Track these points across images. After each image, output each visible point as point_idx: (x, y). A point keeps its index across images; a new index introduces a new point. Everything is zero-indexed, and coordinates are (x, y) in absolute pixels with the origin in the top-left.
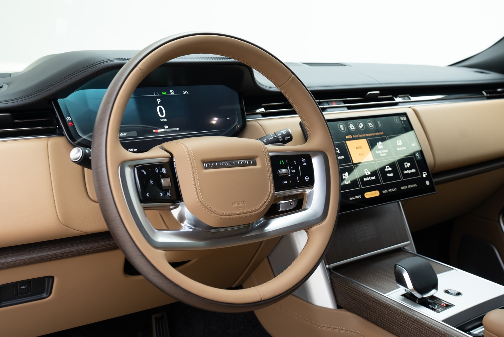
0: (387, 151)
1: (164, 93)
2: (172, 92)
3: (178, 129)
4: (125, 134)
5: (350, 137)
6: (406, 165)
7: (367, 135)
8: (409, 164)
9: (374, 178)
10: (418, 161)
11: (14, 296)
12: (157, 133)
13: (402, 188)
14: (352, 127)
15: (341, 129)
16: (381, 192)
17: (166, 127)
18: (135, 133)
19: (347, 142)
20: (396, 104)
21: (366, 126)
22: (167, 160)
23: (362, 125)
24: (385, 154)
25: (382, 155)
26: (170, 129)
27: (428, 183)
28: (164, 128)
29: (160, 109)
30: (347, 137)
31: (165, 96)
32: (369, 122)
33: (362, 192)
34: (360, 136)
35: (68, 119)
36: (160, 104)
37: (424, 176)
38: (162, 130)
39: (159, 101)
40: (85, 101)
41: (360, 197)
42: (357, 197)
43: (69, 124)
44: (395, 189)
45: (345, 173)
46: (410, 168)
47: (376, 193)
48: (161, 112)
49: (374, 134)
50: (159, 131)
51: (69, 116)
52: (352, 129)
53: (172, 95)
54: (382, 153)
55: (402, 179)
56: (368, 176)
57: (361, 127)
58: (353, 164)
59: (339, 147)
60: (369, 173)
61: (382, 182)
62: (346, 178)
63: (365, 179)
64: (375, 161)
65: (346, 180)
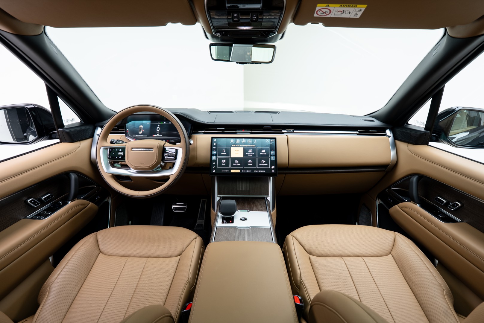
0: (253, 154)
1: (162, 123)
2: (165, 123)
3: (162, 136)
4: (143, 136)
5: (235, 145)
6: (263, 161)
7: (245, 146)
8: (265, 161)
9: (240, 164)
10: (271, 161)
12: (154, 136)
13: (255, 171)
15: (231, 142)
16: (241, 171)
17: (158, 134)
18: (146, 136)
19: (231, 148)
20: (283, 133)
22: (124, 147)
23: (244, 141)
24: (251, 155)
25: (249, 155)
26: (159, 136)
27: (273, 171)
29: (158, 128)
30: (232, 145)
31: (162, 124)
32: (249, 140)
33: (230, 169)
34: (240, 146)
35: (127, 130)
37: (272, 168)
38: (156, 136)
39: (159, 125)
40: (134, 125)
41: (228, 171)
42: (226, 171)
43: (127, 132)
44: (250, 171)
45: (224, 160)
46: (264, 163)
47: (238, 171)
48: (158, 129)
49: (249, 146)
50: (155, 136)
51: (128, 129)
52: (237, 142)
53: (165, 124)
54: (250, 154)
55: (257, 167)
56: (237, 163)
57: (243, 142)
58: (230, 157)
59: (226, 149)
60: (238, 162)
61: (243, 167)
62: (224, 162)
63: (234, 164)
64: (243, 157)
65: (223, 163)
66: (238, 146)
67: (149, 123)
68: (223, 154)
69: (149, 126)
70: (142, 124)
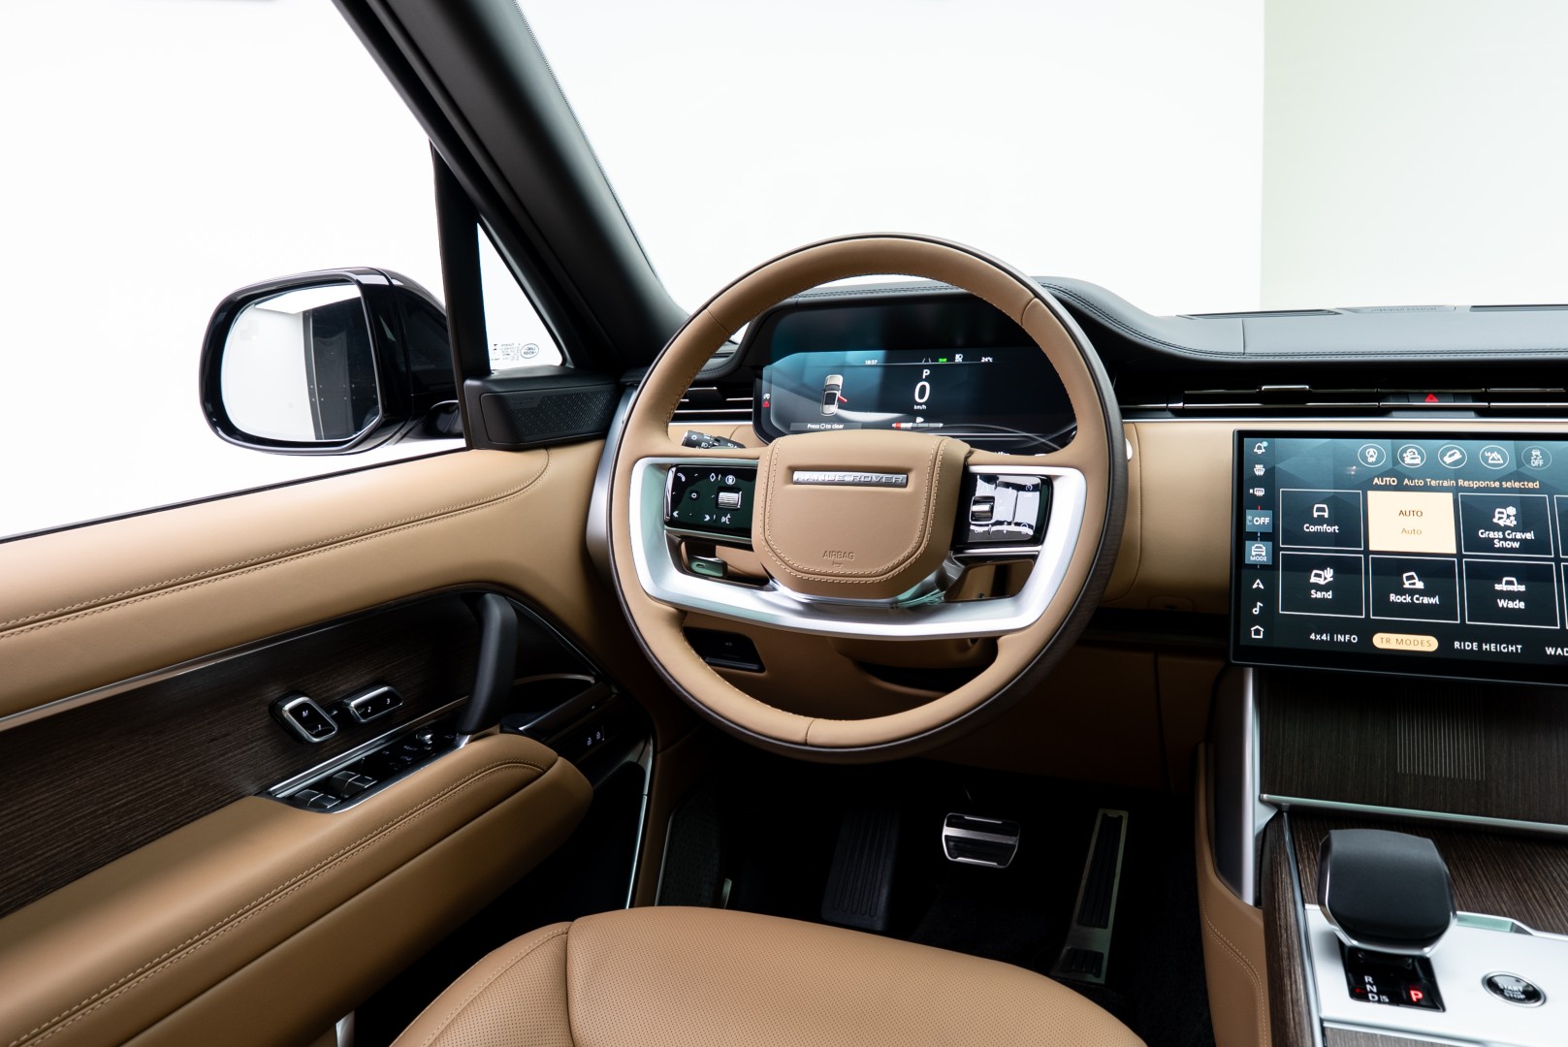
0: (1530, 536)
1: (943, 361)
2: (959, 358)
3: (941, 425)
5: (1392, 481)
9: (1435, 600)
13: (1550, 651)
14: (1413, 458)
15: (1365, 459)
16: (1445, 644)
17: (919, 420)
19: (1371, 494)
21: (1472, 459)
23: (1458, 456)
24: (1516, 545)
25: (1498, 544)
26: (926, 425)
28: (914, 422)
29: (923, 388)
30: (1377, 481)
31: (943, 366)
32: (1492, 450)
33: (1368, 629)
34: (1431, 482)
35: (766, 396)
36: (927, 379)
38: (909, 425)
39: (926, 373)
40: (801, 370)
41: (1354, 639)
42: (1341, 638)
43: (764, 405)
44: (1515, 648)
45: (1323, 569)
47: (1428, 644)
48: (922, 393)
49: (1497, 484)
50: (903, 425)
51: (768, 393)
52: (1408, 460)
53: (959, 365)
54: (1505, 539)
55: (1563, 625)
56: (1412, 592)
57: (1448, 460)
58: (1367, 552)
59: (1333, 501)
60: (1420, 585)
61: (1462, 617)
62: (1322, 582)
63: (1393, 597)
64: (1459, 555)
65: (1319, 588)
66: (1421, 483)
67: (874, 362)
68: (1313, 529)
69: (875, 379)
70: (839, 369)
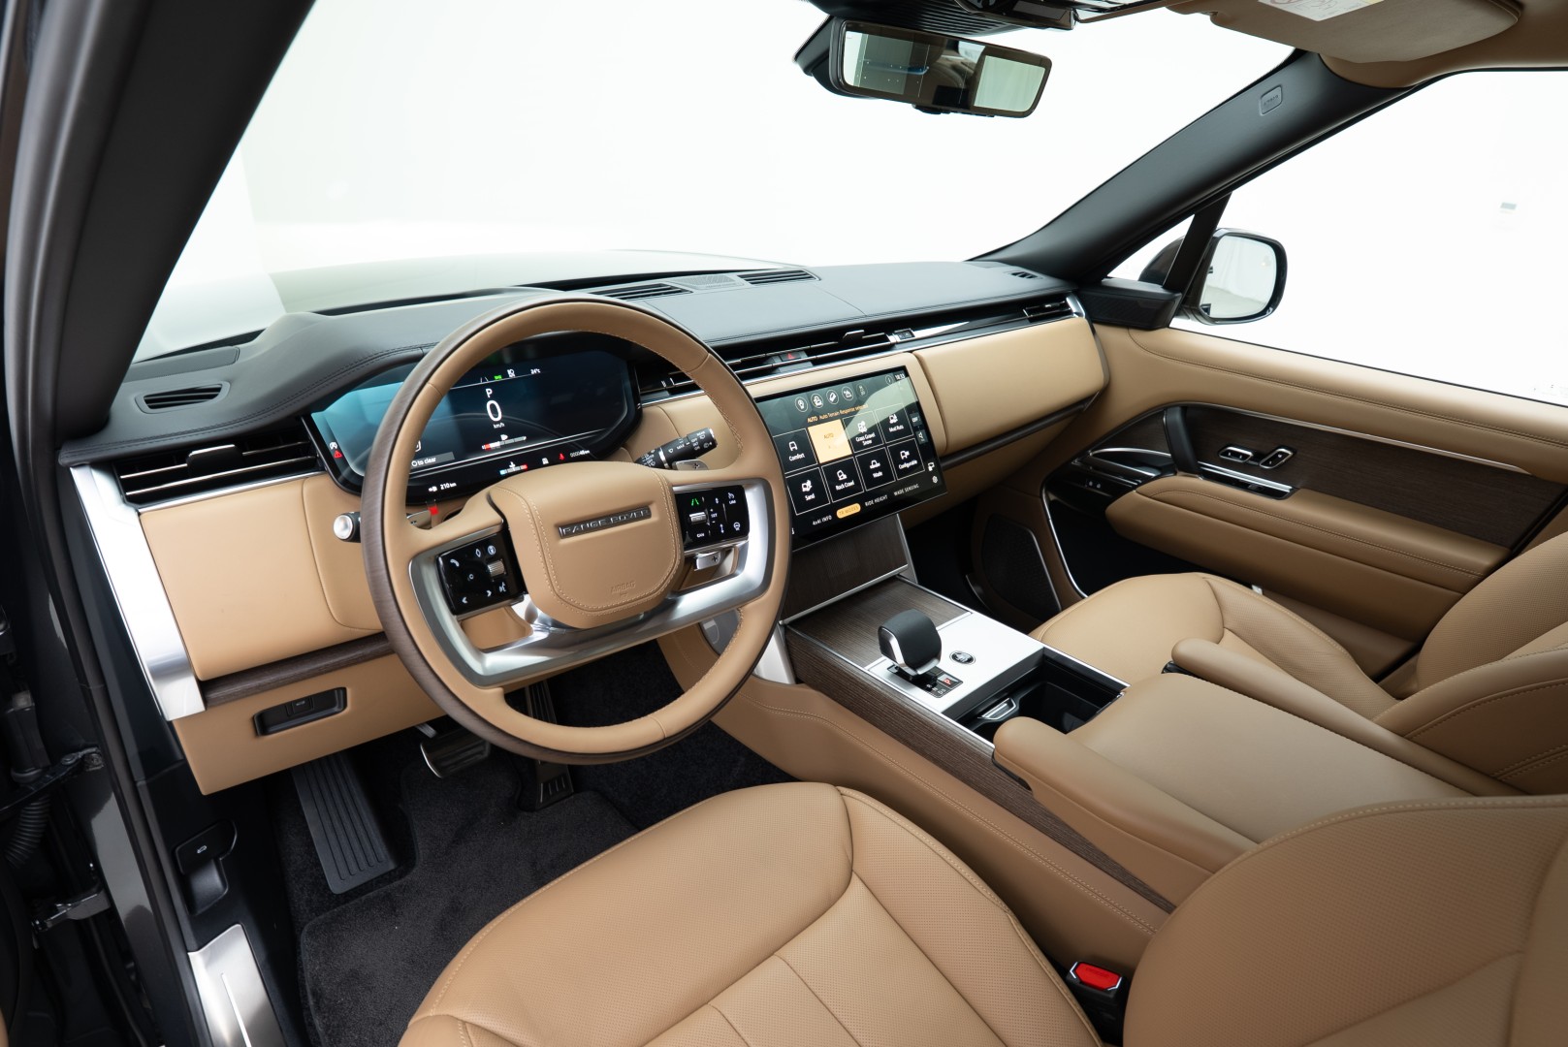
0: (873, 435)
1: (498, 378)
2: (511, 374)
3: (525, 438)
4: (433, 460)
5: (814, 418)
6: (903, 454)
7: (842, 412)
8: (907, 453)
9: (852, 483)
10: (922, 446)
11: (288, 715)
12: (489, 450)
13: (896, 494)
14: (818, 403)
15: (799, 407)
16: (862, 506)
17: (504, 437)
18: (450, 456)
19: (809, 428)
20: (890, 347)
21: (840, 396)
22: (497, 529)
23: (834, 396)
24: (870, 442)
25: (865, 443)
26: (512, 441)
27: (935, 479)
28: (500, 440)
29: (492, 406)
30: (809, 420)
31: (499, 383)
32: (845, 390)
33: (833, 510)
34: (831, 415)
35: (333, 445)
36: (493, 397)
37: (930, 469)
38: (497, 444)
39: (489, 392)
40: (359, 411)
41: (830, 517)
42: (825, 519)
43: (335, 455)
44: (885, 497)
45: (806, 482)
46: (908, 460)
47: (855, 508)
48: (494, 412)
49: (853, 410)
50: (492, 445)
51: (335, 440)
52: (817, 404)
53: (513, 380)
54: (866, 440)
55: (896, 479)
56: (843, 482)
57: (832, 399)
58: (819, 465)
59: (796, 438)
60: (845, 477)
61: (865, 489)
62: (808, 489)
63: (838, 488)
64: (853, 455)
65: (809, 493)
66: (825, 417)
68: (794, 458)
